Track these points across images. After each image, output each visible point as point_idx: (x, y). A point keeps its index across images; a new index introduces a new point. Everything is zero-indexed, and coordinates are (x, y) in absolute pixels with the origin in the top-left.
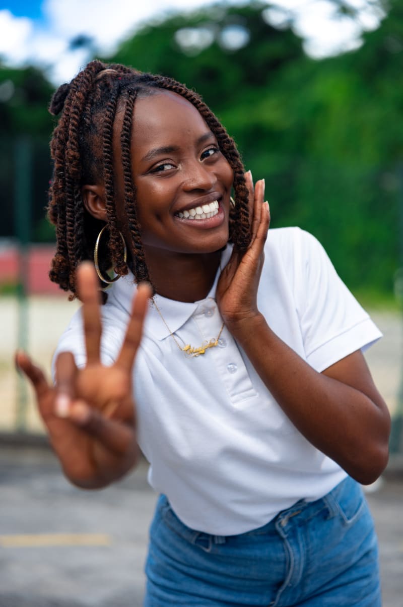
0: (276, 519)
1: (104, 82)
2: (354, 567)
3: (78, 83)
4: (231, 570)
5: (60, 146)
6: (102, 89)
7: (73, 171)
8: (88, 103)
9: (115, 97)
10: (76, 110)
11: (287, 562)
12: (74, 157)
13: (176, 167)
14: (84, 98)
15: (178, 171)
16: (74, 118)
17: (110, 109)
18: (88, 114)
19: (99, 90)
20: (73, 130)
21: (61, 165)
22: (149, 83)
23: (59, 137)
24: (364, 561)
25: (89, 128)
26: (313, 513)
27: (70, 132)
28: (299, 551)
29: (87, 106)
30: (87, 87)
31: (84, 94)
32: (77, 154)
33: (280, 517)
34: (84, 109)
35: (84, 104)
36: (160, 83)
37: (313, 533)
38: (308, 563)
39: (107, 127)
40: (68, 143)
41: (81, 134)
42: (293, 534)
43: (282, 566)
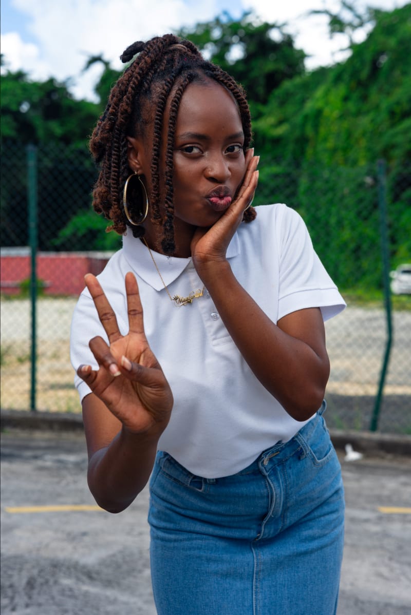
0: (260, 458)
1: (172, 56)
2: (325, 503)
3: (151, 48)
4: (221, 509)
5: (118, 95)
6: (168, 62)
7: (121, 121)
8: (152, 69)
9: (174, 75)
10: (141, 72)
11: (270, 497)
12: (126, 111)
13: (203, 153)
14: (150, 64)
15: (203, 156)
16: (136, 78)
17: (168, 84)
18: (149, 79)
19: (165, 61)
20: (132, 88)
21: (114, 111)
22: (207, 71)
23: (120, 88)
24: (335, 498)
25: (146, 92)
26: (289, 452)
27: (130, 89)
28: (279, 486)
29: (151, 72)
30: (157, 55)
31: (152, 61)
32: (129, 110)
33: (263, 456)
34: (147, 74)
35: (149, 69)
36: (215, 74)
37: (290, 471)
38: (287, 496)
39: (162, 99)
40: (125, 97)
41: (138, 93)
42: (274, 472)
43: (265, 500)
